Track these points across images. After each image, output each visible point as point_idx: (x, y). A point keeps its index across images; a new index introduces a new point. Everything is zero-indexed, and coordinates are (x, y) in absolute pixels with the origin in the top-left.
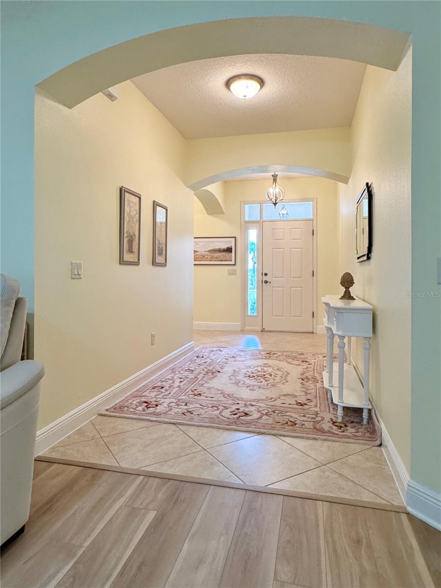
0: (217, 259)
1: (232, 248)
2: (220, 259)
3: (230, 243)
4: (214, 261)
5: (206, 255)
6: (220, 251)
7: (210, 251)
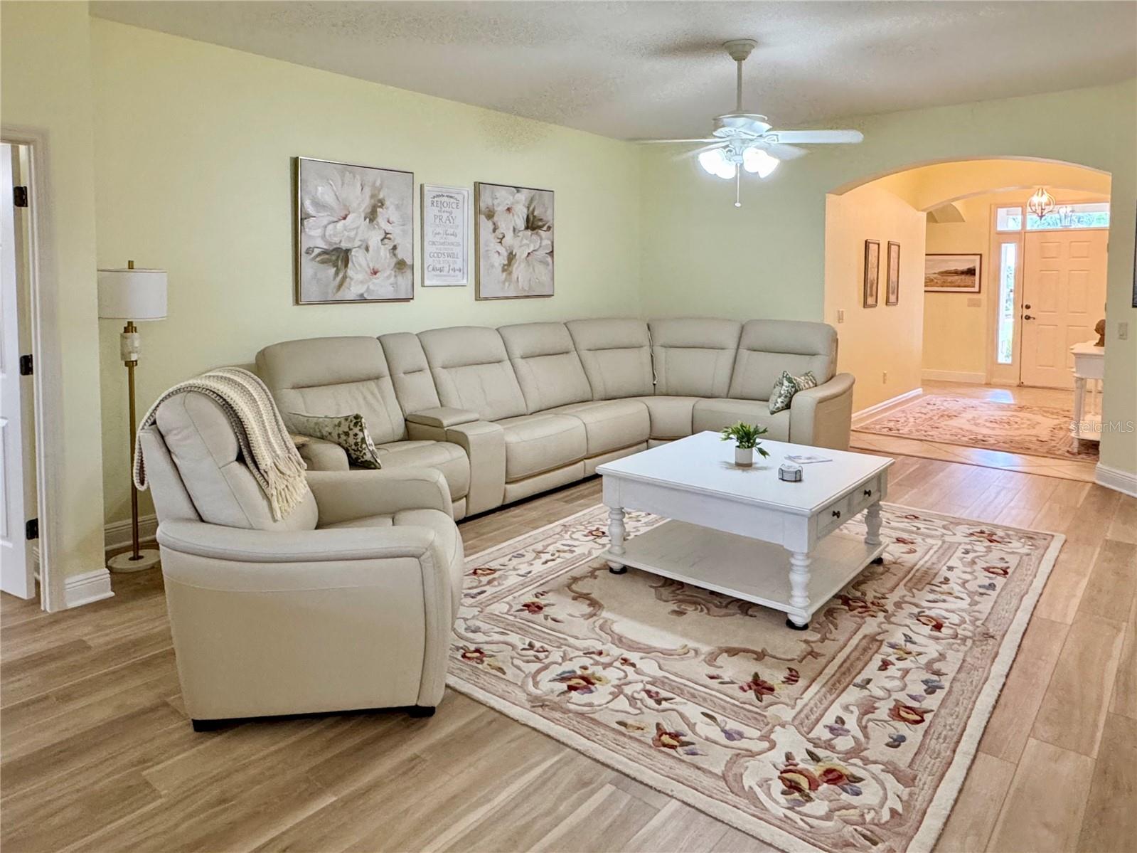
0: (952, 284)
1: (974, 270)
2: (957, 284)
3: (973, 262)
4: (947, 286)
5: (935, 278)
6: (956, 273)
7: (942, 273)
